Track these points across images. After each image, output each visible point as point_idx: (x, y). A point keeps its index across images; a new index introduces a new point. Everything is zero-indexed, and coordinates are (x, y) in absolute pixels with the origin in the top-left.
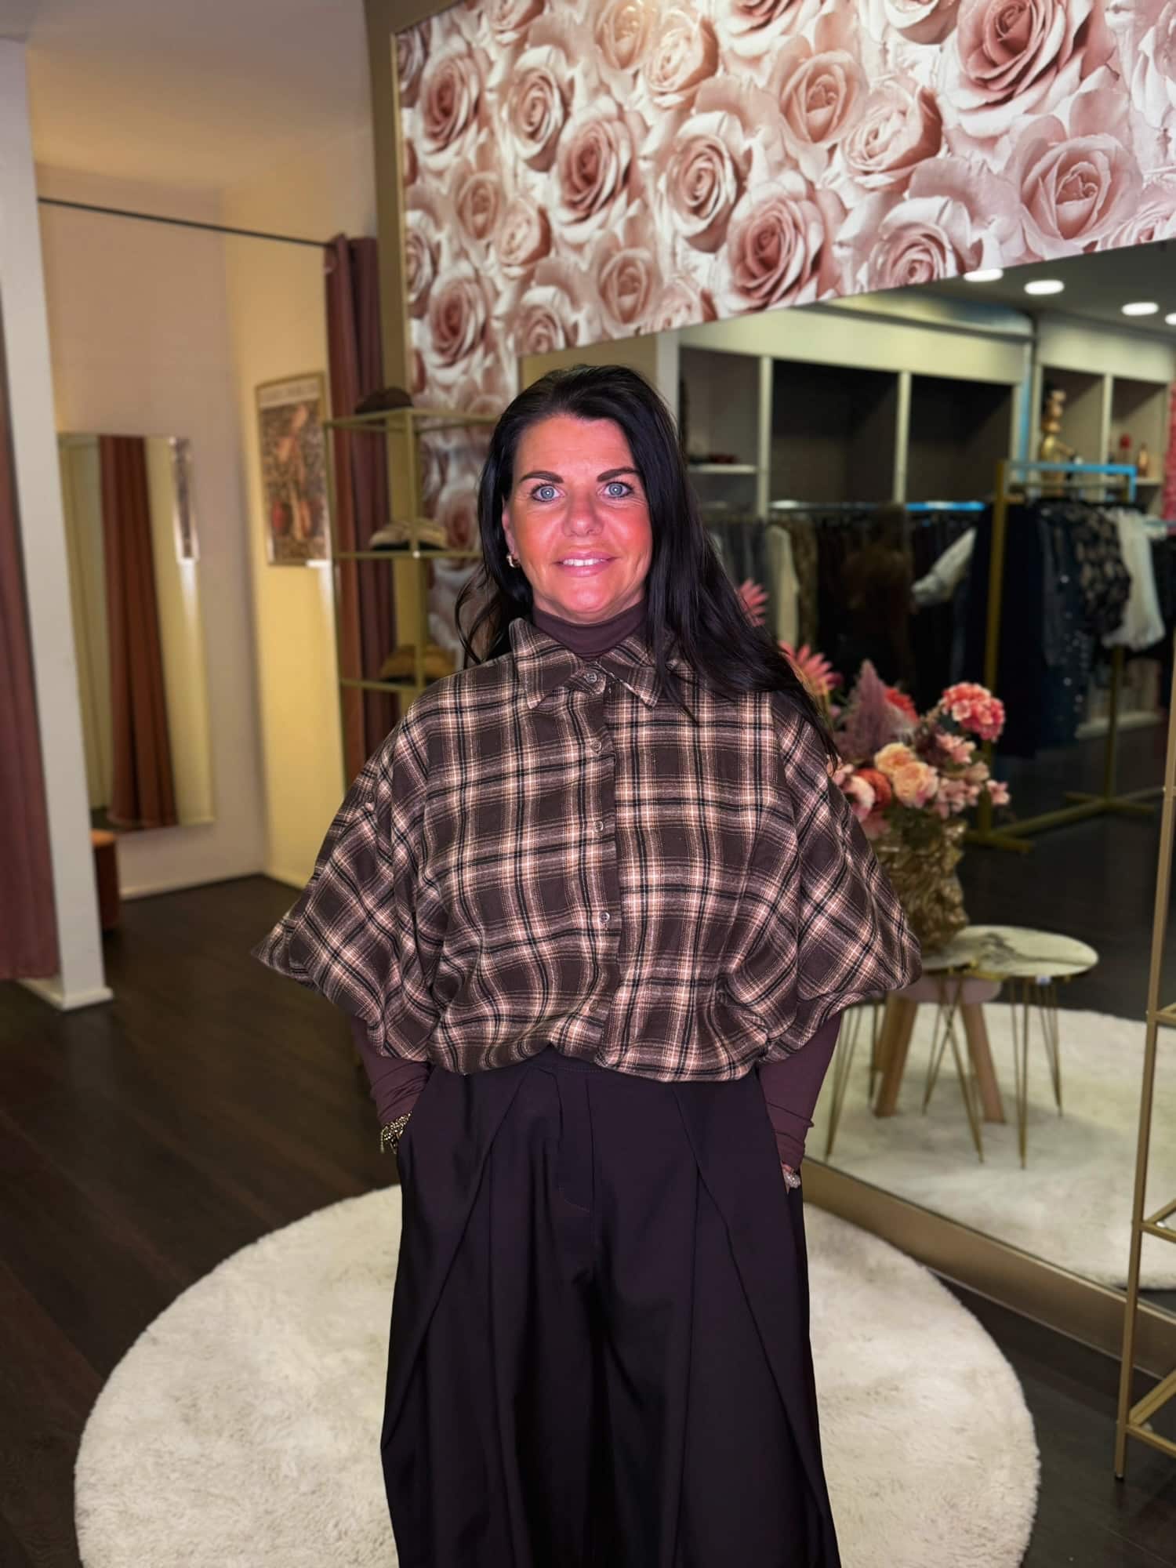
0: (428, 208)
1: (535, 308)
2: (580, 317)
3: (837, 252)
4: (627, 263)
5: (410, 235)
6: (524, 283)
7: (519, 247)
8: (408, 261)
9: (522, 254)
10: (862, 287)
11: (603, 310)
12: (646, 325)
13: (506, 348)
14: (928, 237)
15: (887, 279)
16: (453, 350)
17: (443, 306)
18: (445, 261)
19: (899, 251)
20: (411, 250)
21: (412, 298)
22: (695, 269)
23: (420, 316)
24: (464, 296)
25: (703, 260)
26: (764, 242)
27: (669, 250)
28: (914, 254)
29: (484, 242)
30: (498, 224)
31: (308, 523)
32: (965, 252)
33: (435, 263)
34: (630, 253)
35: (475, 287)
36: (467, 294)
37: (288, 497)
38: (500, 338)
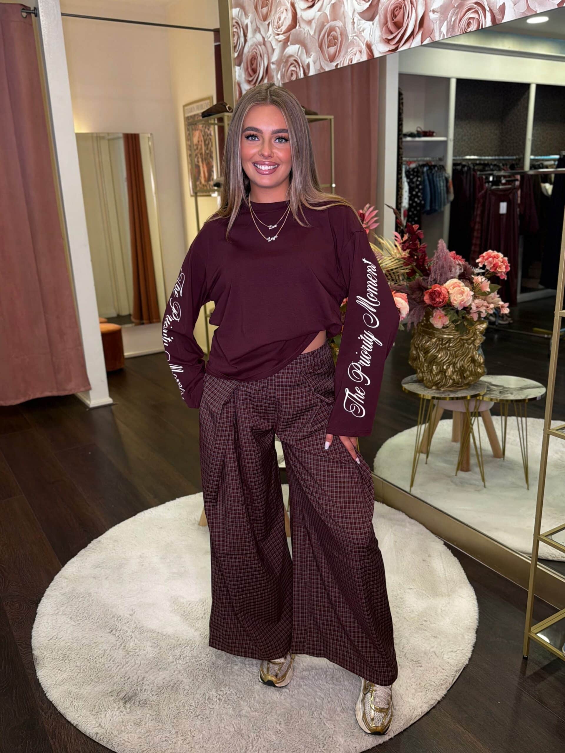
0: (242, 8)
1: (291, 56)
2: (310, 60)
3: (432, 16)
4: (332, 29)
5: (234, 21)
6: (285, 44)
7: (282, 25)
8: (234, 36)
9: (284, 28)
10: (444, 35)
11: (321, 55)
12: (340, 63)
13: (277, 79)
14: (476, 3)
15: (456, 30)
16: (254, 81)
17: (249, 58)
18: (249, 35)
19: (463, 13)
20: (235, 30)
21: (236, 55)
22: (363, 31)
23: (239, 65)
24: (258, 53)
25: (367, 25)
26: (396, 13)
27: (352, 20)
28: (470, 15)
29: (267, 23)
30: (273, 12)
31: (206, 174)
32: (496, 11)
33: (245, 36)
34: (333, 23)
35: (263, 46)
36: (259, 51)
37: (198, 162)
38: (274, 74)
